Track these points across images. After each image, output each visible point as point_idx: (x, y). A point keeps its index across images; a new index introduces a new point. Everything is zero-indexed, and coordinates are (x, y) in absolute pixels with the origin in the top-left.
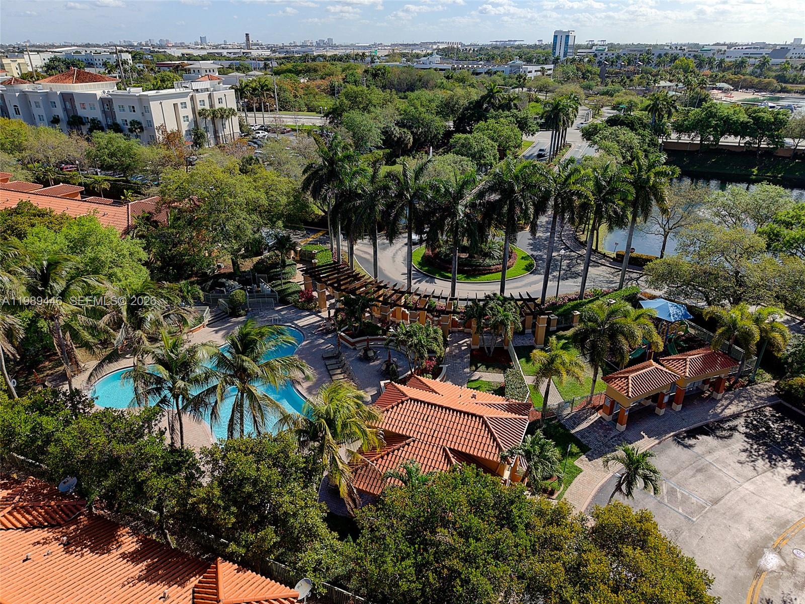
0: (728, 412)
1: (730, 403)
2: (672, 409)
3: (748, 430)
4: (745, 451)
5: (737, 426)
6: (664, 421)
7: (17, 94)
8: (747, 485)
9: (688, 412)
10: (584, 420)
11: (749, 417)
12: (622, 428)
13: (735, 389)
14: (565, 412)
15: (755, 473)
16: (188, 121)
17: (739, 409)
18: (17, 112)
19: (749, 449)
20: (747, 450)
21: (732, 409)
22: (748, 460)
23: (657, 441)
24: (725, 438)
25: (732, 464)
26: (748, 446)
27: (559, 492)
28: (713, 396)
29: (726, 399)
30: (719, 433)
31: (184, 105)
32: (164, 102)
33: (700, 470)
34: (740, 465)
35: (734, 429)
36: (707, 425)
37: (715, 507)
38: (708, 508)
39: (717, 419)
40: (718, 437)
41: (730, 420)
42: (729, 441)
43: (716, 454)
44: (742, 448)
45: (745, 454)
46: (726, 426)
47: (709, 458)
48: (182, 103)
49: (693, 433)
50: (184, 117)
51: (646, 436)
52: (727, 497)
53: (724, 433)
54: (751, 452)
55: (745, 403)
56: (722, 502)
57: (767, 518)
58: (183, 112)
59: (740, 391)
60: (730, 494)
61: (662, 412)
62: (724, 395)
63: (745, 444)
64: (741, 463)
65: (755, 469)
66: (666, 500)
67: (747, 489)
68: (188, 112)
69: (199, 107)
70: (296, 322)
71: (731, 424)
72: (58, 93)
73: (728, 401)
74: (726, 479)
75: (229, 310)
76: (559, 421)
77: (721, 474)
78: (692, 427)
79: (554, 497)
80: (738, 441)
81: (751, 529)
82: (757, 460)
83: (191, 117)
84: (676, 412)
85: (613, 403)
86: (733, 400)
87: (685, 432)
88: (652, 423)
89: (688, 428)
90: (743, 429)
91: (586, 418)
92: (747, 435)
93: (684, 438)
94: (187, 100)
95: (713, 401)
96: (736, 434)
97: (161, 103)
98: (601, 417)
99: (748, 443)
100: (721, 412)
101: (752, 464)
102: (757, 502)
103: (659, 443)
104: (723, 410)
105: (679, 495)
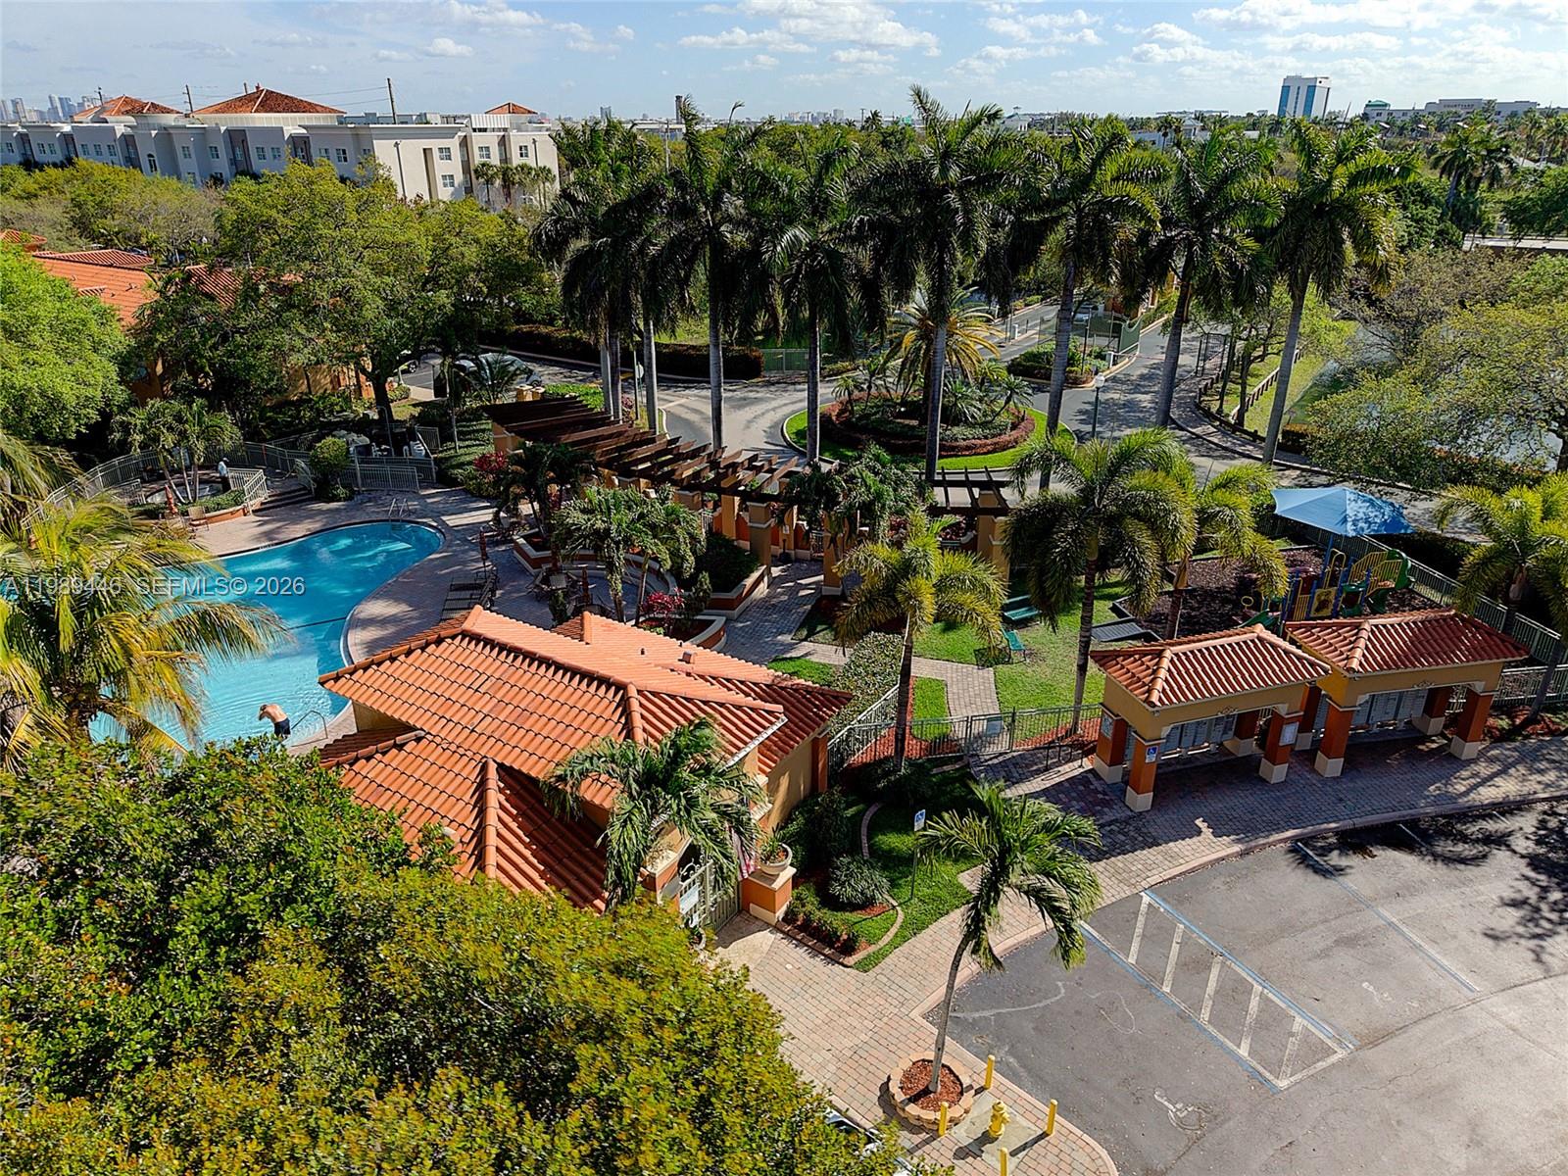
0: (1487, 794)
1: (1503, 772)
2: (1313, 771)
3: (1542, 850)
4: (1515, 904)
5: (1510, 834)
6: (1278, 799)
7: (154, 133)
8: (1498, 1004)
9: (1360, 783)
10: (1038, 772)
11: (1555, 814)
12: (1142, 801)
13: (1527, 737)
14: (992, 750)
15: (1536, 971)
16: (452, 185)
17: (1525, 790)
18: (153, 166)
19: (1533, 900)
20: (1525, 902)
21: (1507, 787)
22: (1521, 930)
23: (1237, 848)
24: (1464, 861)
25: (1463, 934)
26: (1532, 893)
27: (872, 949)
28: (1453, 749)
29: (1492, 760)
30: (1445, 846)
31: (446, 153)
32: (403, 143)
33: (1349, 942)
34: (1490, 942)
35: (1501, 840)
36: (1413, 823)
37: (1370, 1054)
38: (1341, 1054)
39: (1448, 808)
40: (1436, 857)
41: (1491, 816)
42: (1469, 872)
43: (1418, 904)
44: (1508, 894)
45: (1515, 914)
46: (1472, 829)
47: (1389, 913)
48: (441, 149)
49: (1357, 841)
50: (444, 177)
51: (1207, 832)
52: (1417, 1031)
53: (1460, 847)
54: (1537, 910)
55: (1551, 776)
56: (1395, 1042)
57: (1546, 1113)
58: (441, 167)
59: (1542, 745)
60: (1431, 1022)
61: (1278, 773)
62: (1487, 749)
63: (1524, 886)
64: (1495, 938)
65: (1538, 960)
66: (1205, 1015)
67: (1494, 1016)
68: (455, 167)
69: (477, 159)
70: (444, 518)
71: (1491, 826)
72: (223, 129)
73: (1496, 767)
74: (1430, 975)
75: (313, 486)
76: (968, 765)
77: (1417, 959)
78: (1360, 822)
79: (851, 960)
80: (1500, 873)
81: (1475, 1143)
82: (1552, 933)
83: (459, 178)
84: (1325, 781)
85: (1122, 728)
86: (1513, 765)
87: (1337, 833)
88: (1239, 800)
89: (1347, 824)
90: (1522, 845)
91: (1047, 769)
92: (1534, 862)
93: (1329, 849)
94: (454, 144)
95: (1449, 761)
96: (1501, 855)
97: (397, 145)
98: (1090, 771)
99: (1534, 883)
100: (1466, 793)
101: (1533, 943)
102: (1521, 1059)
103: (1242, 854)
104: (1474, 787)
105: (1254, 1004)
